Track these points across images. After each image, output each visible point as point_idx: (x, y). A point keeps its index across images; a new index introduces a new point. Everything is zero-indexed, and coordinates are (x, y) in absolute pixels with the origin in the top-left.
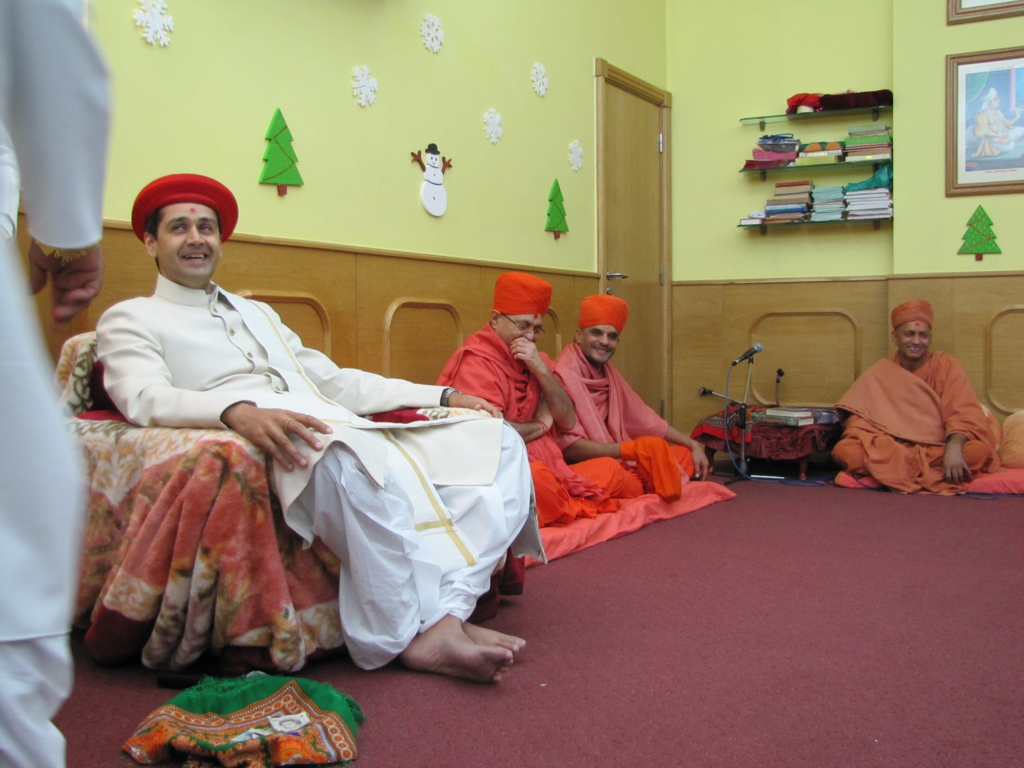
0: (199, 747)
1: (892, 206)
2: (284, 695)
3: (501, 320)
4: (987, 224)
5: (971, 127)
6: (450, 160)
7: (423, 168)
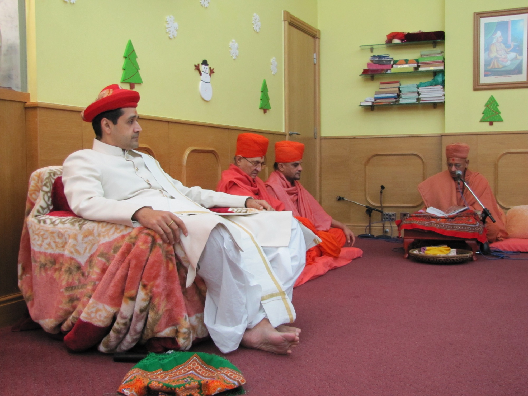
0: (165, 386)
1: (444, 95)
2: (192, 362)
3: (243, 161)
4: (496, 106)
5: (487, 52)
6: (213, 69)
7: (200, 74)
